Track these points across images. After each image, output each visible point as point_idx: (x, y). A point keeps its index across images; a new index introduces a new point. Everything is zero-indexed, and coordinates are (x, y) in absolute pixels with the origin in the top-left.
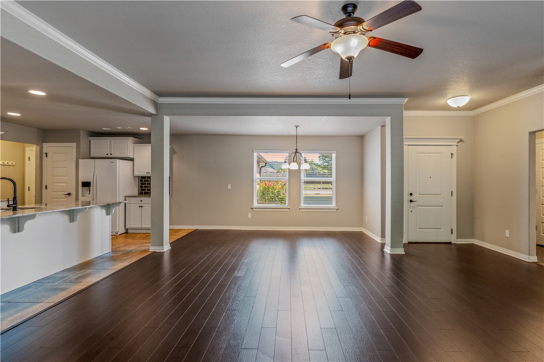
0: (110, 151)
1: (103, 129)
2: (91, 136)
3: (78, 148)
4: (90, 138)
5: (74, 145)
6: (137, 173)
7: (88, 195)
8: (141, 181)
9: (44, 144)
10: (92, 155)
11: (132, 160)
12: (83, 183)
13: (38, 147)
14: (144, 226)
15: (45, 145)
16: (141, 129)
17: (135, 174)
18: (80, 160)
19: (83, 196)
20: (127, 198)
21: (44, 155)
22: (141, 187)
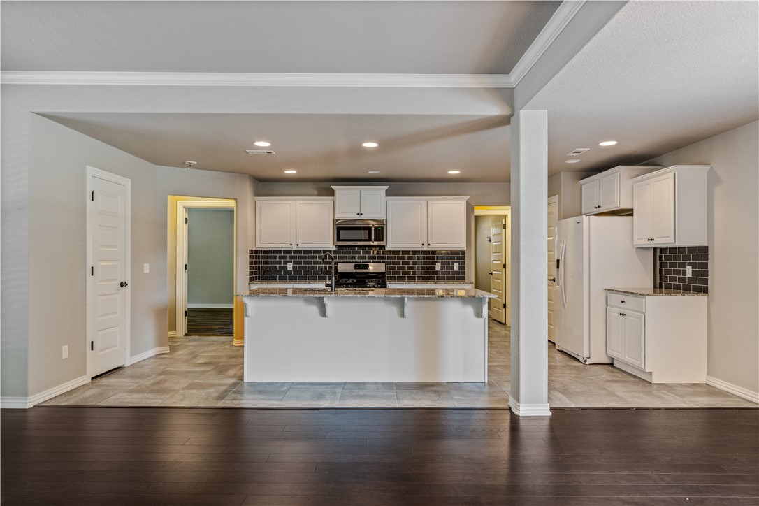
0: (599, 201)
1: (568, 162)
3: (560, 203)
4: (581, 182)
6: (637, 242)
8: (660, 258)
10: (584, 212)
17: (634, 243)
20: (608, 294)
22: (661, 271)
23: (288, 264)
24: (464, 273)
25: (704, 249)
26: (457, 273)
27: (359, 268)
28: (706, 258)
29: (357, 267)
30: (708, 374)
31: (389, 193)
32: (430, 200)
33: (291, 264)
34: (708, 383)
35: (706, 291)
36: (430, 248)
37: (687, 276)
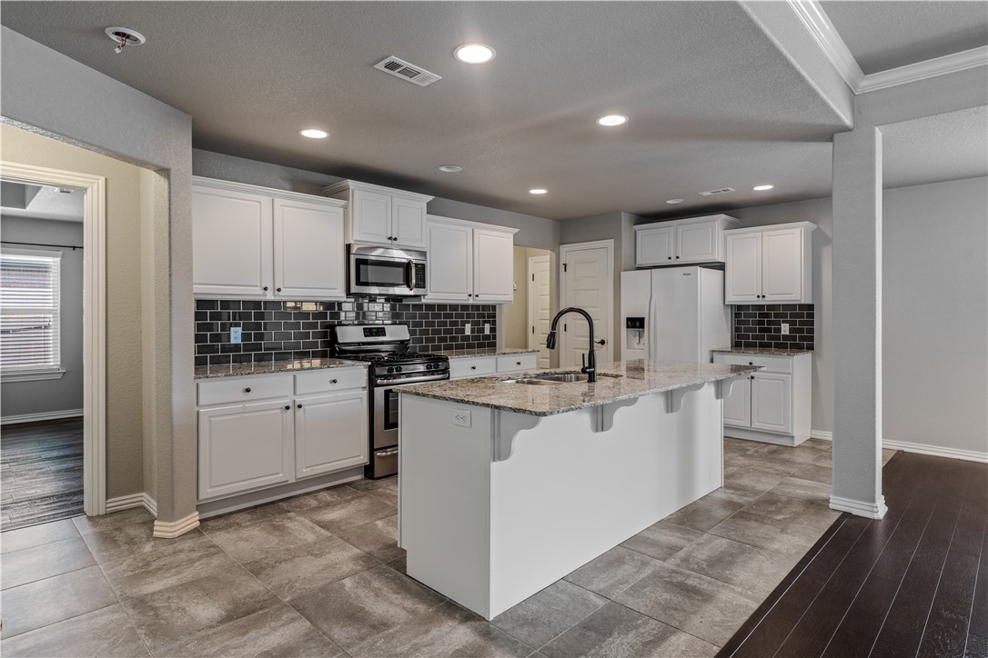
0: (676, 250)
1: (669, 202)
2: (637, 223)
3: (618, 249)
4: (636, 227)
5: (610, 243)
6: (733, 298)
7: (636, 346)
8: (737, 315)
9: (561, 247)
10: (640, 262)
11: (721, 267)
12: (628, 319)
13: (554, 254)
14: (756, 425)
15: (564, 249)
16: (757, 188)
17: (727, 299)
18: (622, 273)
19: (628, 348)
20: (716, 356)
21: (562, 267)
22: (737, 330)
23: (233, 329)
24: (494, 337)
25: (811, 307)
26: (487, 337)
27: (371, 335)
28: (812, 316)
29: (368, 332)
30: (812, 429)
31: (431, 209)
32: (478, 227)
33: (239, 330)
34: (813, 437)
35: (811, 348)
36: (480, 301)
37: (783, 333)
